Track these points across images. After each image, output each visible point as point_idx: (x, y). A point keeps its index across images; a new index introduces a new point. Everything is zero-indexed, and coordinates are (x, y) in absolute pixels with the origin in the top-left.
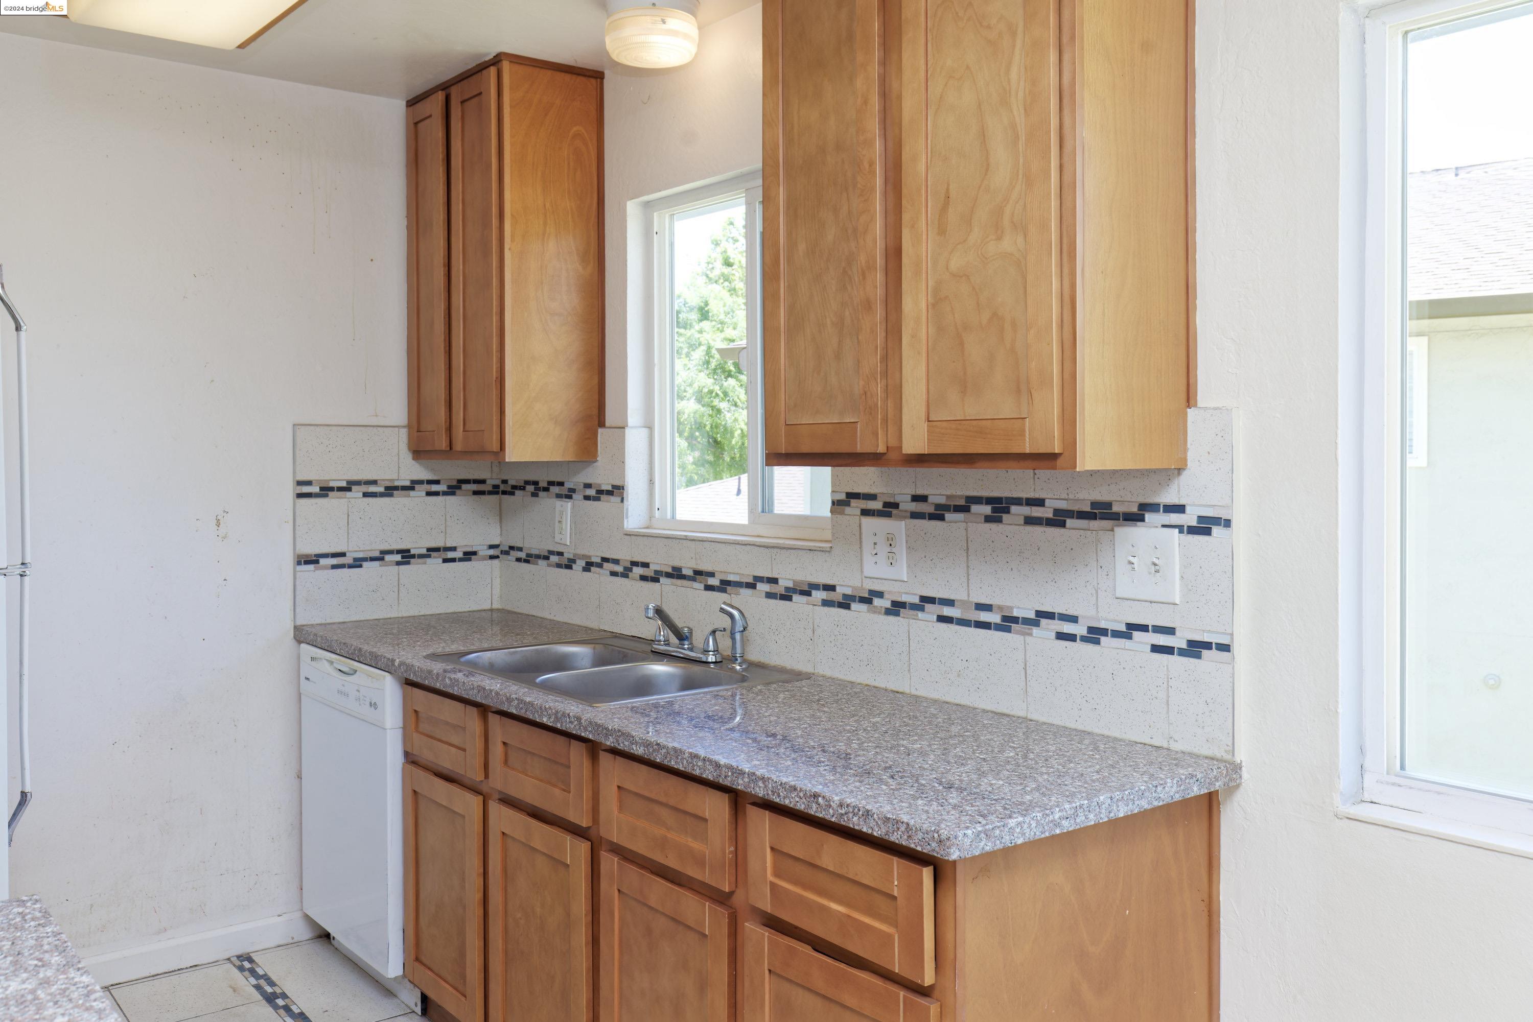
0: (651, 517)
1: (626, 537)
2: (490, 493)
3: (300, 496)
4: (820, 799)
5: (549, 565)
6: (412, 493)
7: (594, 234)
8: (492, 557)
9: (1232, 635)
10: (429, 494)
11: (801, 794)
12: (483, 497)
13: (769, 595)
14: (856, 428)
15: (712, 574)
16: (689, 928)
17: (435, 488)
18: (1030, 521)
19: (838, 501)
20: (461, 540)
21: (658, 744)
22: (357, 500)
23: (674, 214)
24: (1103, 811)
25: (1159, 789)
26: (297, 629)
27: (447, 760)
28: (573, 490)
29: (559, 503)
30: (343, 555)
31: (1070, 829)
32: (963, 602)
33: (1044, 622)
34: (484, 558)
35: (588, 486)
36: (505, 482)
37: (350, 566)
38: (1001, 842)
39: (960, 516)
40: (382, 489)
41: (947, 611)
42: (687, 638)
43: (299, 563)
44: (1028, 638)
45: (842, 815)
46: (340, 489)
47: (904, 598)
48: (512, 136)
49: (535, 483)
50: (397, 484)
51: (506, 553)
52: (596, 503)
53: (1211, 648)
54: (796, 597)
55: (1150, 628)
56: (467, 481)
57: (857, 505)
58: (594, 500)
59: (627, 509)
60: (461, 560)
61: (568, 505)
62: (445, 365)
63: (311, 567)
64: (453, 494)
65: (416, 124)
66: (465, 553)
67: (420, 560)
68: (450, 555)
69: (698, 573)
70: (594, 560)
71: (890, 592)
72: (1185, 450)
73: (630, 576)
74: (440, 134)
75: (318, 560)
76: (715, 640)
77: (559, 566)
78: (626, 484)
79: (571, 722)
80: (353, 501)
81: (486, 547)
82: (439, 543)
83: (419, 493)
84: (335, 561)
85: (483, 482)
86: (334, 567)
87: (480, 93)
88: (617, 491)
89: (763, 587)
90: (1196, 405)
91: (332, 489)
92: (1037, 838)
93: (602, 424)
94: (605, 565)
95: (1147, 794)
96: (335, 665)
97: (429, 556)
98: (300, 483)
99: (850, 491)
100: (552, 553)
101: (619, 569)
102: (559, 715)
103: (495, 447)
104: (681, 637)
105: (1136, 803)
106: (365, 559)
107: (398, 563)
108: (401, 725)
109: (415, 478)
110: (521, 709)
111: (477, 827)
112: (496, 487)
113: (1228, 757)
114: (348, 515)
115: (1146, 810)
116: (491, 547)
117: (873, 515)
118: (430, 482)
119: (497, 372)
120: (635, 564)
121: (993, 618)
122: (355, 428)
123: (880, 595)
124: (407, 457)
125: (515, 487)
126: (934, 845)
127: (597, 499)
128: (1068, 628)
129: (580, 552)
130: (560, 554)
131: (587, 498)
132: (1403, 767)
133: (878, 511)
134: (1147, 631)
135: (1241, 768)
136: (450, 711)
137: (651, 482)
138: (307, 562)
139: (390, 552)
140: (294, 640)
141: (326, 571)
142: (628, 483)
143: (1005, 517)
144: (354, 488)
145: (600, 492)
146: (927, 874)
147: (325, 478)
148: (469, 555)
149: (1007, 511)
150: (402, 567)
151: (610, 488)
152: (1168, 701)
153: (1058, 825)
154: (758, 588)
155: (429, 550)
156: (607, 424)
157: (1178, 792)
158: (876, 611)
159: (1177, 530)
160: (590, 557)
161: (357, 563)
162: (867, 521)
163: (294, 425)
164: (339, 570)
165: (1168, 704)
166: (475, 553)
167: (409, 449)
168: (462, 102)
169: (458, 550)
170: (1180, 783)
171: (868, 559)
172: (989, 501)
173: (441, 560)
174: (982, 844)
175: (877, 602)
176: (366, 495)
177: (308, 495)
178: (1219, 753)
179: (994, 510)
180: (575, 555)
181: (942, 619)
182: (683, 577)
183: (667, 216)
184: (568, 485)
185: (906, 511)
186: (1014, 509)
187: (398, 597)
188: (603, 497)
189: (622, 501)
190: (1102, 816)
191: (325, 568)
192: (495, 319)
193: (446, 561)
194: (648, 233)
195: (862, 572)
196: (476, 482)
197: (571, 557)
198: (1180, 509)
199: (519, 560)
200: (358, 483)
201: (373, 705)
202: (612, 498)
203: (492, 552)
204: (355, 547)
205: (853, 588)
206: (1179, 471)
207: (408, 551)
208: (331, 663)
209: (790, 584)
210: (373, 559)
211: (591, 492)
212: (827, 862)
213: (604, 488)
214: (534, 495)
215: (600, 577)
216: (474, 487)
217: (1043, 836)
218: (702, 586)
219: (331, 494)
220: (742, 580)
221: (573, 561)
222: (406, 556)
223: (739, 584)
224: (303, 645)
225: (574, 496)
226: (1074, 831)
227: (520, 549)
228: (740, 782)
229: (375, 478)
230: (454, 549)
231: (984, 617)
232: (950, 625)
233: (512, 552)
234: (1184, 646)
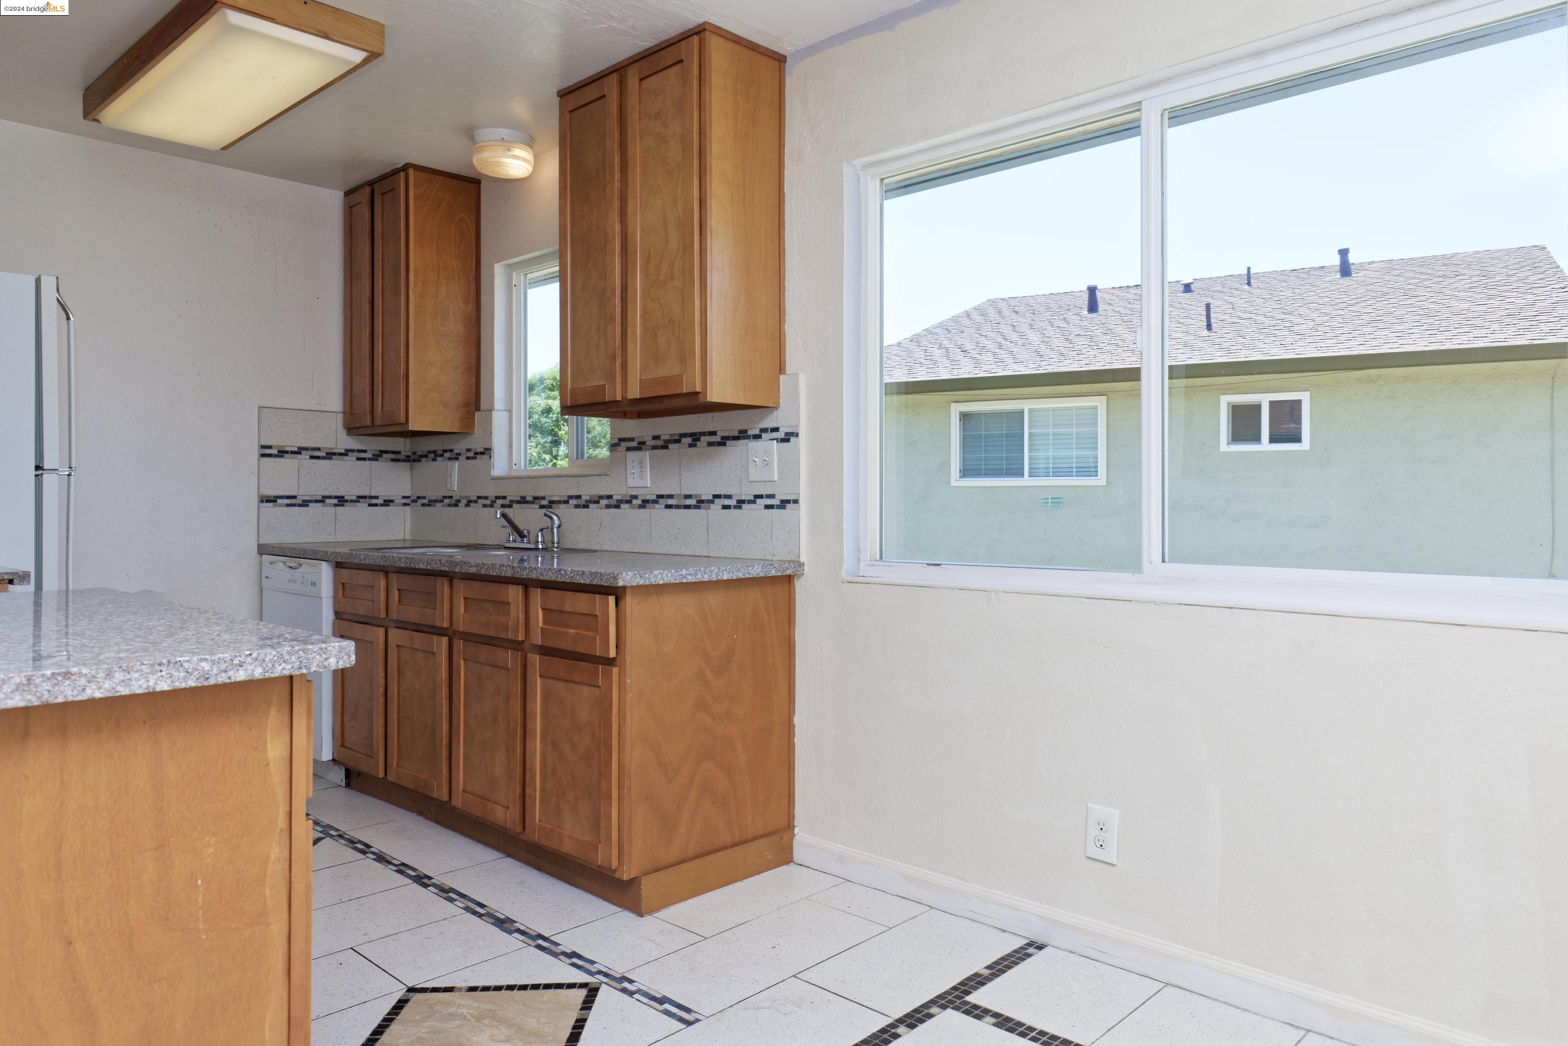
0: (510, 469)
1: (493, 481)
2: (404, 461)
3: (263, 455)
4: (562, 572)
5: (443, 506)
6: (346, 458)
7: (473, 286)
8: (405, 504)
9: (799, 494)
10: (359, 459)
11: (554, 572)
12: (399, 464)
13: (577, 506)
14: (605, 387)
15: (544, 498)
16: (500, 667)
17: (363, 455)
18: (710, 444)
19: (614, 444)
20: (381, 490)
21: (483, 564)
22: (305, 460)
23: (527, 274)
24: (714, 575)
25: (750, 568)
26: (259, 546)
27: (362, 609)
28: (459, 454)
29: (450, 463)
30: (295, 497)
31: (692, 581)
32: (678, 495)
33: (716, 500)
34: (399, 505)
35: (469, 450)
36: (414, 453)
37: (300, 505)
38: (649, 581)
39: (676, 445)
40: (324, 454)
41: (670, 502)
42: (525, 536)
43: (262, 501)
44: (709, 511)
45: (572, 577)
46: (293, 452)
47: (649, 497)
48: (415, 218)
49: (435, 452)
50: (334, 451)
51: (415, 501)
52: (475, 461)
53: (790, 503)
54: (591, 506)
55: (764, 496)
56: (387, 452)
57: (624, 445)
58: (472, 459)
59: (493, 464)
60: (382, 505)
61: (457, 464)
62: (369, 368)
63: (271, 504)
64: (377, 460)
65: (351, 207)
66: (385, 501)
67: (352, 504)
68: (374, 501)
69: (536, 498)
70: (472, 498)
71: (642, 495)
72: (779, 398)
73: (495, 506)
74: (367, 215)
75: (276, 500)
76: (542, 535)
77: (450, 505)
78: (493, 446)
79: (436, 563)
80: (302, 461)
81: (400, 498)
82: (366, 493)
83: (352, 458)
84: (288, 501)
85: (399, 453)
86: (288, 505)
87: (394, 189)
88: (487, 451)
89: (573, 502)
90: (785, 373)
91: (287, 452)
92: (671, 582)
93: (478, 409)
94: (480, 501)
95: (742, 570)
96: (287, 564)
97: (358, 502)
98: (263, 447)
99: (621, 437)
100: (445, 497)
101: (488, 502)
102: (429, 561)
103: (403, 420)
104: (522, 536)
105: (735, 573)
106: (311, 501)
107: (335, 505)
108: (332, 596)
109: (349, 448)
110: (407, 563)
111: (381, 647)
112: (408, 457)
113: (797, 560)
114: (299, 471)
115: (741, 578)
116: (404, 497)
117: (633, 450)
118: (359, 451)
119: (403, 371)
120: (498, 498)
121: (692, 502)
122: (304, 412)
123: (636, 497)
124: (343, 433)
125: (421, 456)
126: (611, 580)
127: (474, 458)
128: (727, 502)
129: (463, 494)
130: (451, 497)
131: (468, 458)
132: (881, 557)
133: (635, 447)
134: (763, 498)
135: (803, 565)
136: (363, 578)
137: (511, 446)
138: (267, 501)
139: (330, 497)
140: (257, 554)
141: (282, 508)
142: (494, 446)
143: (698, 443)
144: (303, 452)
145: (476, 453)
146: (612, 600)
147: (282, 445)
148: (388, 503)
149: (699, 440)
150: (338, 508)
151: (483, 450)
152: (772, 535)
153: (685, 577)
154: (570, 503)
155: (358, 497)
156: (481, 409)
157: (762, 572)
158: (633, 507)
159: (775, 441)
160: (469, 497)
161: (305, 504)
162: (630, 454)
163: (259, 407)
164: (292, 507)
165: (772, 536)
166: (392, 501)
167: (344, 428)
168: (382, 194)
169: (380, 498)
170: (763, 567)
171: (630, 477)
172: (691, 435)
173: (367, 505)
174: (637, 580)
175: (634, 502)
176: (312, 457)
177: (270, 455)
178: (793, 558)
179: (694, 440)
180: (460, 497)
181: (668, 507)
182: (527, 502)
183: (522, 274)
184: (455, 451)
185: (649, 446)
186: (702, 438)
187: (335, 529)
188: (478, 457)
189: (490, 457)
190: (712, 577)
191: (281, 505)
192: (403, 337)
193: (370, 505)
194: (509, 286)
195: (627, 485)
196: (393, 452)
197: (458, 498)
198: (776, 430)
199: (423, 505)
200: (306, 449)
201: (313, 584)
202: (484, 457)
203: (405, 501)
204: (304, 492)
205: (622, 495)
206: (777, 408)
207: (343, 497)
208: (284, 563)
209: (588, 498)
210: (316, 501)
211: (471, 454)
212: (567, 607)
213: (479, 450)
214: (434, 460)
215: (476, 509)
216: (392, 456)
217: (675, 582)
218: (537, 506)
219: (286, 455)
220: (561, 499)
221: (459, 501)
222: (341, 501)
223: (559, 502)
224: (264, 556)
225: (460, 458)
226: (695, 582)
227: (424, 498)
228: (525, 573)
229: (318, 446)
230: (377, 497)
231: (689, 502)
232: (671, 510)
233: (419, 501)
234: (779, 503)
